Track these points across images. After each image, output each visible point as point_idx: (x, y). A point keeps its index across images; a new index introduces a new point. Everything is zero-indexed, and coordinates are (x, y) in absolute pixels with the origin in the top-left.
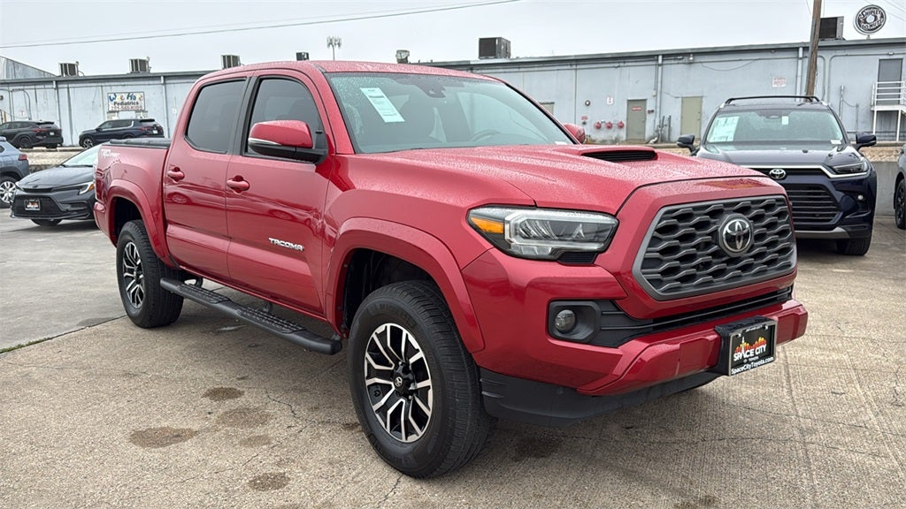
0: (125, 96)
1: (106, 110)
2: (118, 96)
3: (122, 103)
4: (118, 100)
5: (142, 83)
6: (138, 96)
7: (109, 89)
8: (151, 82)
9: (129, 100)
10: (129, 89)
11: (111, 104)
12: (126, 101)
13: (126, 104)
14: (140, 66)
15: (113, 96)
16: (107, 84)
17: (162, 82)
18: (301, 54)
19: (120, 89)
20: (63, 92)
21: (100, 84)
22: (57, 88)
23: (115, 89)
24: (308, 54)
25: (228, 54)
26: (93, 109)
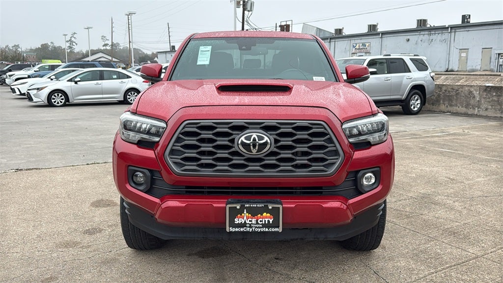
0: (361, 45)
1: (351, 53)
2: (358, 45)
3: (359, 49)
4: (357, 47)
5: (370, 37)
6: (367, 45)
7: (354, 41)
8: (375, 37)
9: (363, 47)
10: (363, 41)
11: (354, 49)
12: (361, 47)
13: (361, 49)
14: (373, 28)
15: (355, 45)
16: (353, 39)
17: (380, 36)
18: (465, 15)
19: (359, 41)
20: (333, 44)
21: (350, 39)
22: (330, 42)
23: (357, 41)
24: (469, 16)
25: (421, 19)
26: (345, 52)
